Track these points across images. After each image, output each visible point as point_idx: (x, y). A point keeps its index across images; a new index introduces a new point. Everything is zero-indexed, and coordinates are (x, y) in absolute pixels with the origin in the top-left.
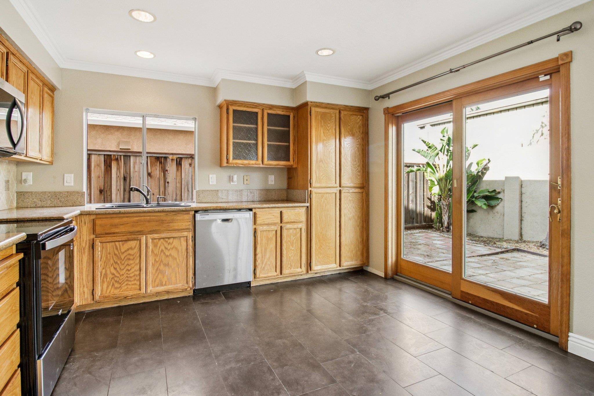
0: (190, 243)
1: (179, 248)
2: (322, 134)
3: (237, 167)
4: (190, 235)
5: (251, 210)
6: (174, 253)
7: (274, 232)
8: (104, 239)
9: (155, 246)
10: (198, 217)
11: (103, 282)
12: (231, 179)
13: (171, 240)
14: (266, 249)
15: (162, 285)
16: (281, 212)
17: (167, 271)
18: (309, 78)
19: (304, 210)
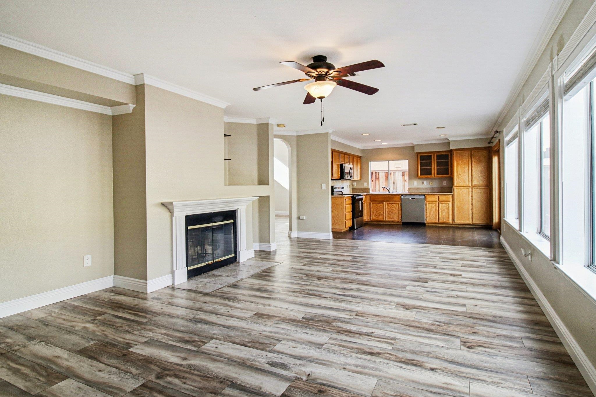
0: (400, 205)
1: (396, 207)
2: (460, 162)
3: (422, 178)
4: (400, 203)
5: (424, 195)
6: (394, 209)
7: (435, 205)
8: (373, 202)
9: (388, 205)
10: (402, 197)
11: (373, 215)
12: (423, 183)
13: (393, 204)
14: (431, 211)
15: (390, 219)
16: (438, 197)
17: (392, 215)
18: (450, 139)
19: (451, 196)
